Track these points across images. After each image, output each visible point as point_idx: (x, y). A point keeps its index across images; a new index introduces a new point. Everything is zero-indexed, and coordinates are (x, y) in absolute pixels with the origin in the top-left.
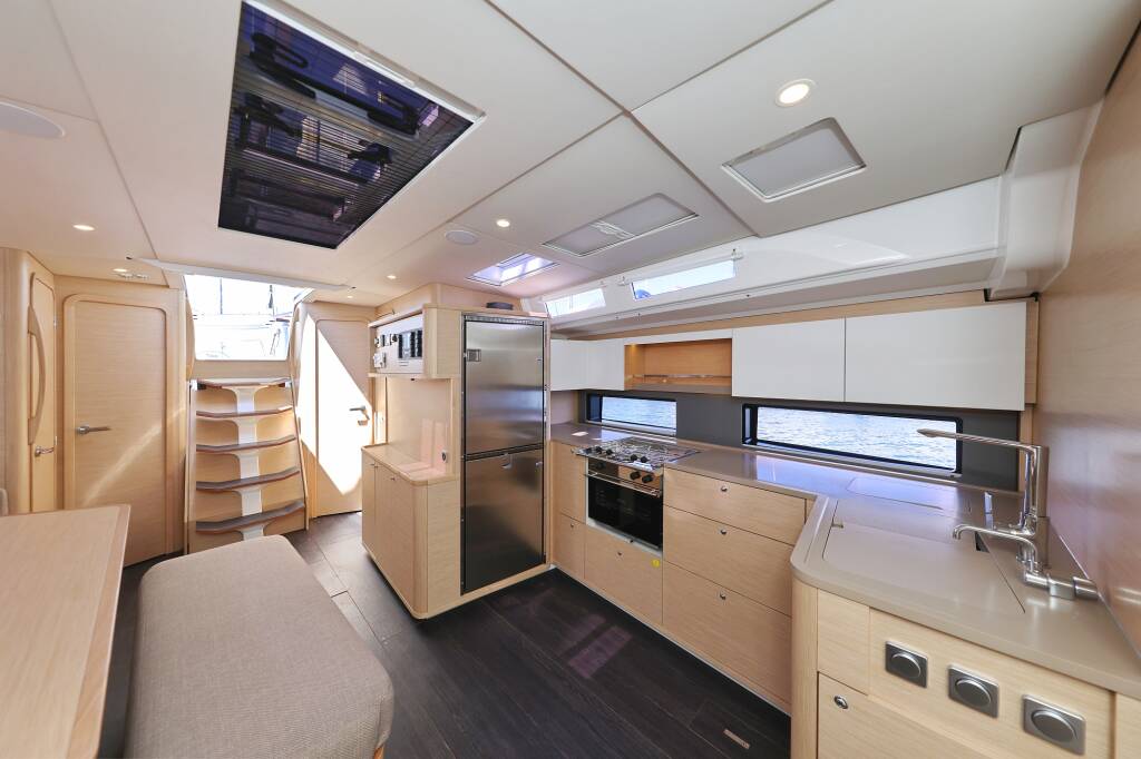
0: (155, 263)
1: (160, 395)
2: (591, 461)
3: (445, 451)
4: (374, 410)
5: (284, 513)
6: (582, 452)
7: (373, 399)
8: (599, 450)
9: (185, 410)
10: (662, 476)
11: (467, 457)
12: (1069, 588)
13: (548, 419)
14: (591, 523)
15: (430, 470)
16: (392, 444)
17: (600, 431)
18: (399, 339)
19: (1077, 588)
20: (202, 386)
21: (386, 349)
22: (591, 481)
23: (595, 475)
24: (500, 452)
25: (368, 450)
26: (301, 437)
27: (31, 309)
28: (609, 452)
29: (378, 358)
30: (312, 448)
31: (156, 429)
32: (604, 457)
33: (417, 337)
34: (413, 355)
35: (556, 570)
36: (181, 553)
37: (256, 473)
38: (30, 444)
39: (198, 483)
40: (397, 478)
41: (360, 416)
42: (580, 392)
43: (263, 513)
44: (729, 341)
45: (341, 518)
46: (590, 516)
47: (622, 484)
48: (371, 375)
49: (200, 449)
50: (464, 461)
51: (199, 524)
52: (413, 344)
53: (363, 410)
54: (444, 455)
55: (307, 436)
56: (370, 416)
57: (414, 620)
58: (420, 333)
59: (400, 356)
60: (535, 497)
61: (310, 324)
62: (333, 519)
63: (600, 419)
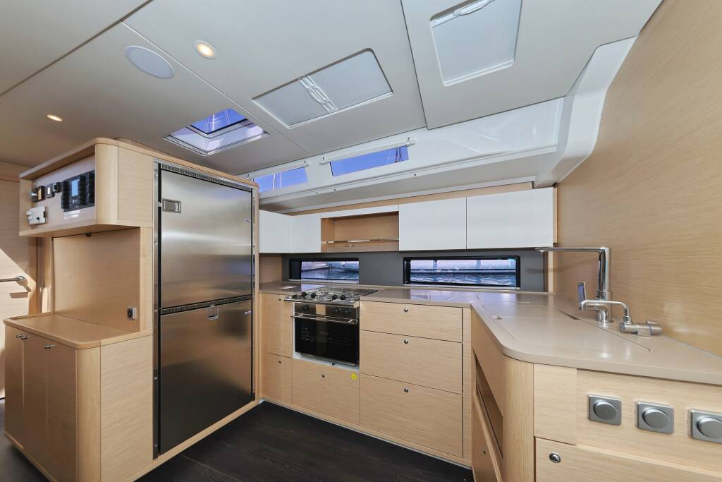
6: (289, 298)
10: (359, 308)
11: (161, 313)
12: (647, 330)
14: (297, 356)
16: (61, 312)
18: (64, 187)
19: (652, 328)
21: (47, 202)
23: (301, 316)
25: (13, 322)
28: (314, 295)
29: (37, 212)
33: (88, 181)
34: (83, 203)
35: (265, 403)
44: (396, 213)
46: (297, 350)
50: (159, 315)
52: (82, 190)
53: (20, 281)
56: (32, 288)
58: (92, 175)
59: (65, 207)
60: (244, 345)
63: (300, 278)
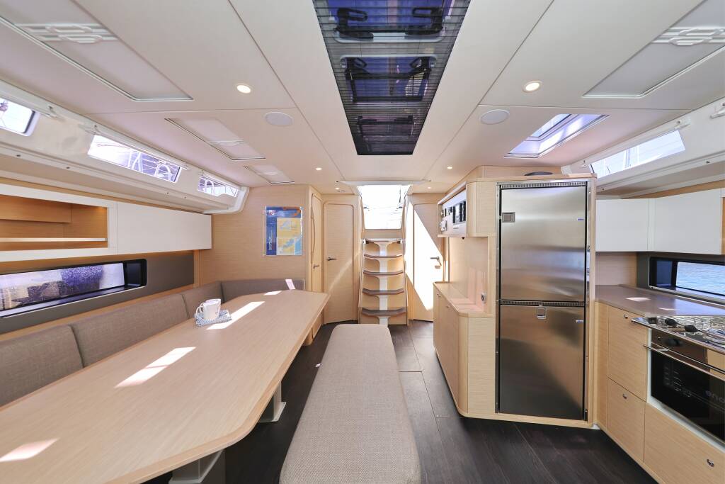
0: (344, 182)
1: (351, 245)
2: (655, 333)
3: (483, 294)
4: (444, 259)
5: (397, 313)
6: (641, 320)
7: (443, 252)
8: (671, 323)
9: (360, 252)
11: (500, 303)
13: (592, 279)
14: (654, 404)
15: (473, 306)
16: (451, 283)
17: (672, 300)
18: (453, 210)
20: (367, 242)
21: (447, 218)
22: (655, 356)
23: (662, 351)
24: (535, 303)
25: (436, 285)
26: (406, 272)
27: (312, 208)
28: (690, 329)
29: (443, 224)
30: (411, 280)
31: (350, 262)
32: (681, 332)
33: (463, 206)
34: (461, 221)
35: (601, 433)
36: (356, 322)
37: (386, 289)
38: (312, 263)
39: (364, 289)
40: (449, 307)
41: (436, 262)
42: (639, 255)
43: (388, 311)
45: (425, 323)
47: (712, 373)
48: (439, 236)
49: (365, 273)
50: (499, 304)
51: (364, 309)
52: (461, 212)
53: (438, 259)
54: (482, 297)
55: (409, 272)
56: (442, 264)
57: (460, 415)
58: (465, 202)
59: (454, 222)
61: (410, 207)
62: (421, 323)
63: (673, 286)
